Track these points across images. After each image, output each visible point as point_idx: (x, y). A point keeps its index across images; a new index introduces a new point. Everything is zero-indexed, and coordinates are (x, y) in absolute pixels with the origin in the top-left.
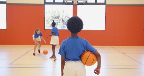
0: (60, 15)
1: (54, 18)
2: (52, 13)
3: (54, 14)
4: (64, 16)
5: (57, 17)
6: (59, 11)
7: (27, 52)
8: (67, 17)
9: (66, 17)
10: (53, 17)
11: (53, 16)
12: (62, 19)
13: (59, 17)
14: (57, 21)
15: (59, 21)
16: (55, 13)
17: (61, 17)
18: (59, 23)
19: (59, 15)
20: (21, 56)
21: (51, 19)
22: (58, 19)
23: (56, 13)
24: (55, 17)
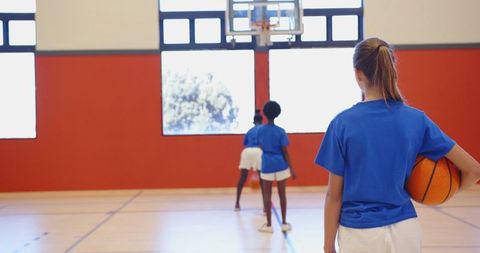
0: (200, 88)
1: (180, 100)
2: (174, 81)
3: (182, 86)
4: (214, 94)
5: (191, 96)
6: (196, 78)
7: (112, 213)
8: (222, 97)
9: (218, 96)
10: (178, 97)
11: (177, 92)
12: (208, 103)
13: (197, 96)
14: (190, 111)
15: (198, 110)
16: (183, 82)
17: (202, 97)
18: (198, 115)
19: (197, 89)
20: (93, 227)
21: (171, 105)
22: (192, 103)
23: (187, 82)
24: (184, 98)
